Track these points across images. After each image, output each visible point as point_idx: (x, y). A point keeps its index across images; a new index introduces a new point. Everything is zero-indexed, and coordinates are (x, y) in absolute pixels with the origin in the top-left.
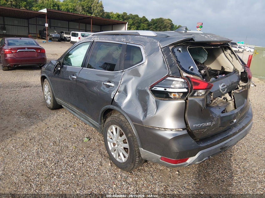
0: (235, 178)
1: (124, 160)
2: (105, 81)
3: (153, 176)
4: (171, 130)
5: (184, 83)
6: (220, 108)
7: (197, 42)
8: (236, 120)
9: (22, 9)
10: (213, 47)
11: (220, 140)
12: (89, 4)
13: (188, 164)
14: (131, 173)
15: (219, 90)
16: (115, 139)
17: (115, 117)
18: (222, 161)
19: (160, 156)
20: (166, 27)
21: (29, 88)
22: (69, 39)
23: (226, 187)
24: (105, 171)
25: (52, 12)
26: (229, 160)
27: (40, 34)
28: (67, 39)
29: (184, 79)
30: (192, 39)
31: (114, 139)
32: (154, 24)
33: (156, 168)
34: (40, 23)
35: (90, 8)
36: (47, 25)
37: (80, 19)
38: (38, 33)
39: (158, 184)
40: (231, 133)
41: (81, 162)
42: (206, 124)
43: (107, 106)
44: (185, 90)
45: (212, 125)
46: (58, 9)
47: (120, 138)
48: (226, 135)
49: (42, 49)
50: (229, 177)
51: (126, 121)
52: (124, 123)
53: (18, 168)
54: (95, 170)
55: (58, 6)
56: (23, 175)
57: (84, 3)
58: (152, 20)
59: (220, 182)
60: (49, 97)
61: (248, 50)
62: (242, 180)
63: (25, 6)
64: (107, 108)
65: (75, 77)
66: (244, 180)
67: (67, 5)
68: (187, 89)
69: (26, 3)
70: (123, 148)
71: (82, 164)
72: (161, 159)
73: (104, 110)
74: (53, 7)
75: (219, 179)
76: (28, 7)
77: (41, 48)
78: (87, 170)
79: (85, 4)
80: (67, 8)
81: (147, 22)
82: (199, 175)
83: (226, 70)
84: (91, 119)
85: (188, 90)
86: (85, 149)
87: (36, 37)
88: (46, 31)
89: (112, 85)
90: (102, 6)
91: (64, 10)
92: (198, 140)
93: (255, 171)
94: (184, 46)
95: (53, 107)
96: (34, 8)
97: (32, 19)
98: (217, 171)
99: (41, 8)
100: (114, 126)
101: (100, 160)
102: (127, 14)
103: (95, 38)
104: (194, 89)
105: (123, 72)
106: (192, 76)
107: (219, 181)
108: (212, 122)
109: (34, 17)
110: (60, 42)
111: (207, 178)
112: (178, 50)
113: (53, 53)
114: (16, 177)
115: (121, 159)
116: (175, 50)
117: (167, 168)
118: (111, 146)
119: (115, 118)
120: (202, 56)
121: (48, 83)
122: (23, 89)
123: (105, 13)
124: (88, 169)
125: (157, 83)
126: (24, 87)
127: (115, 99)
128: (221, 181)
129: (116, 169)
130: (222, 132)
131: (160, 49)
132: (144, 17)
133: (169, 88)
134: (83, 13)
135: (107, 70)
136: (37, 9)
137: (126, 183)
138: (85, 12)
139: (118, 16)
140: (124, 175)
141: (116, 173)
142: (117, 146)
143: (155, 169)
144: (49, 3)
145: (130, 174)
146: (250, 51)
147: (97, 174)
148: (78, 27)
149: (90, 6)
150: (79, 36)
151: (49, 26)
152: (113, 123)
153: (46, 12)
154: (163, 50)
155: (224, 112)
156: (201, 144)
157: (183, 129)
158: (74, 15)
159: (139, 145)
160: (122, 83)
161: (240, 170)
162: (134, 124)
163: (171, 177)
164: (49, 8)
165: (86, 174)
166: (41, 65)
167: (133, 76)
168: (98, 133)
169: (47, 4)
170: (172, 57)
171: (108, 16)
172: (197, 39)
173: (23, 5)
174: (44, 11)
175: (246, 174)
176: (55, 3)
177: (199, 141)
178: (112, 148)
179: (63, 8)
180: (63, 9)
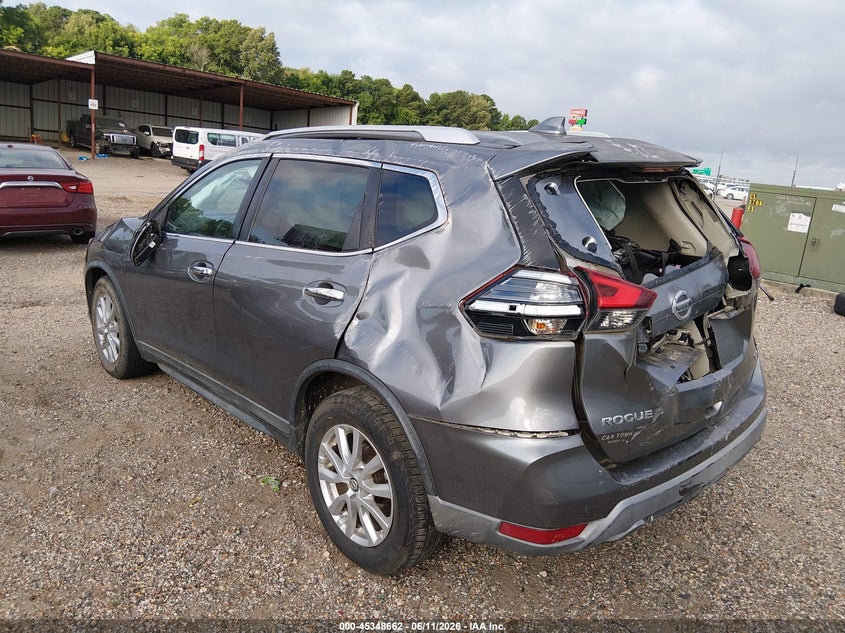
0: (722, 585)
1: (375, 537)
2: (312, 284)
3: (469, 589)
4: (534, 434)
5: (570, 287)
6: (673, 367)
7: (603, 164)
8: (720, 403)
9: (8, 51)
10: (647, 181)
11: (679, 464)
12: (233, 40)
13: (585, 544)
14: (397, 580)
15: (669, 310)
16: (344, 470)
17: (348, 396)
18: (678, 534)
19: (499, 521)
20: (478, 120)
21: (39, 307)
22: (168, 150)
23: (696, 615)
24: (312, 575)
25: (113, 62)
26: (700, 530)
27: (70, 133)
28: (161, 149)
29: (570, 276)
30: (587, 156)
31: (342, 471)
32: (440, 109)
33: (476, 562)
34: (72, 97)
35: (237, 52)
36: (93, 104)
37: (203, 88)
38: (64, 128)
39: (486, 612)
40: (709, 442)
41: (231, 550)
42: (639, 416)
43: (320, 364)
44: (575, 311)
45: (655, 419)
46: (132, 54)
47: (362, 467)
48: (695, 448)
49: (83, 180)
50: (703, 582)
51: (384, 411)
52: (377, 416)
53: (16, 575)
54: (281, 574)
55: (131, 46)
56: (33, 598)
57: (217, 36)
58: (434, 96)
59: (677, 600)
60: (114, 340)
61: (724, 194)
62: (744, 591)
63: (20, 42)
64: (322, 369)
65: (210, 271)
66: (748, 589)
67: (162, 43)
68: (579, 306)
69: (22, 30)
70: (373, 499)
71: (236, 555)
72: (501, 528)
73: (310, 377)
74: (113, 46)
75: (673, 591)
76: (29, 46)
77: (78, 176)
78: (252, 576)
79: (218, 41)
80: (161, 53)
81: (417, 103)
82: (611, 578)
83: (684, 252)
84: (261, 409)
85: (584, 310)
86: (240, 505)
87: (56, 142)
88: (90, 123)
89: (338, 294)
90: (273, 49)
91: (149, 57)
92: (614, 466)
93: (777, 563)
94: (564, 175)
95: (128, 369)
96: (50, 49)
97: (45, 84)
98: (666, 566)
99: (75, 48)
100: (342, 428)
101: (295, 540)
102: (354, 76)
103: (275, 146)
104: (602, 308)
105: (371, 253)
106: (593, 268)
107: (675, 595)
108: (654, 408)
109: (50, 79)
110: (135, 161)
111: (637, 587)
112: (547, 188)
113: (115, 195)
114: (12, 606)
115: (366, 536)
116: (540, 187)
117: (511, 560)
118: (331, 494)
119: (346, 401)
120: (608, 209)
121: (112, 291)
122: (20, 312)
123: (282, 71)
124: (257, 572)
125: (486, 288)
126: (24, 305)
127: (346, 339)
128: (681, 596)
129: (347, 569)
130: (683, 441)
131: (493, 184)
132: (407, 87)
133: (526, 303)
134: (213, 67)
135: (319, 249)
136: (60, 53)
137: (385, 614)
138: (218, 65)
139: (327, 81)
140: (376, 587)
141: (350, 580)
142: (353, 493)
143: (474, 565)
144: (102, 35)
145: (393, 583)
146: (730, 197)
147: (286, 586)
148: (195, 113)
149: (234, 48)
150: (200, 143)
151: (103, 107)
152: (339, 418)
153: (92, 61)
154: (500, 188)
155: (687, 380)
156: (623, 477)
157: (571, 432)
158: (185, 75)
159: (429, 485)
160: (369, 288)
161: (734, 561)
162: (412, 420)
163: (526, 588)
164: (101, 51)
165: (249, 587)
166: (77, 231)
167: (407, 268)
168: (282, 454)
169: (93, 38)
170: (530, 210)
171: (295, 80)
172: (603, 156)
173: (12, 39)
174: (88, 58)
175: (751, 572)
176: (121, 35)
177: (618, 468)
178: (335, 502)
179: (146, 50)
180: (147, 55)
